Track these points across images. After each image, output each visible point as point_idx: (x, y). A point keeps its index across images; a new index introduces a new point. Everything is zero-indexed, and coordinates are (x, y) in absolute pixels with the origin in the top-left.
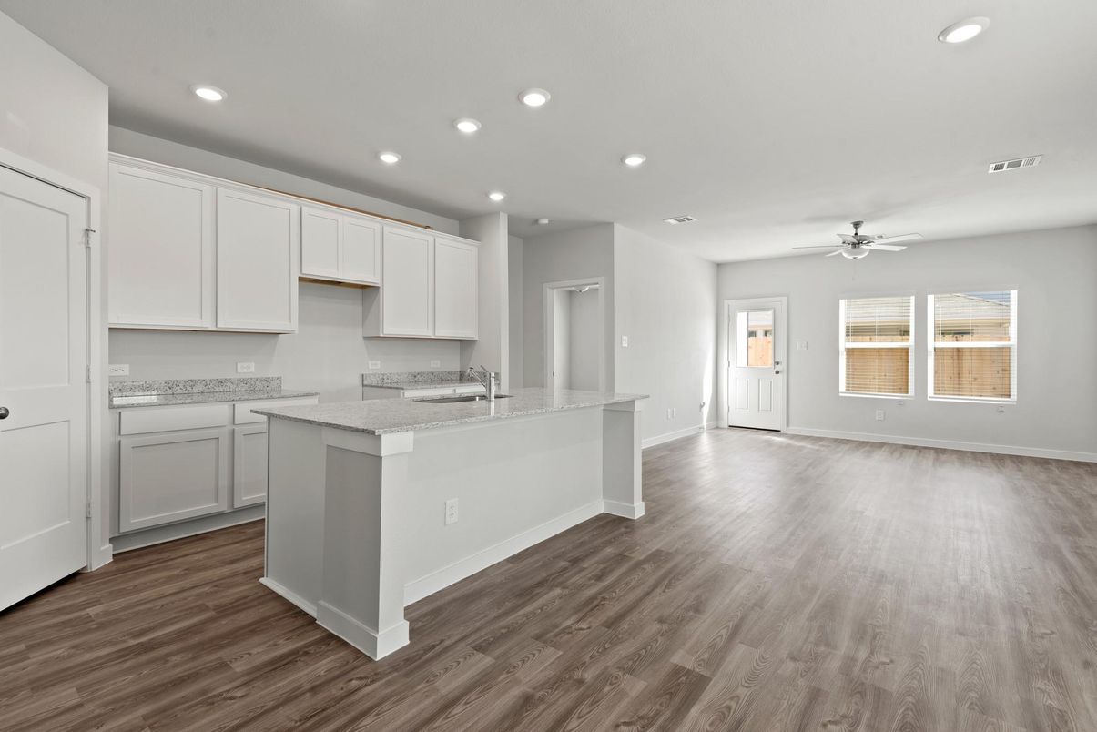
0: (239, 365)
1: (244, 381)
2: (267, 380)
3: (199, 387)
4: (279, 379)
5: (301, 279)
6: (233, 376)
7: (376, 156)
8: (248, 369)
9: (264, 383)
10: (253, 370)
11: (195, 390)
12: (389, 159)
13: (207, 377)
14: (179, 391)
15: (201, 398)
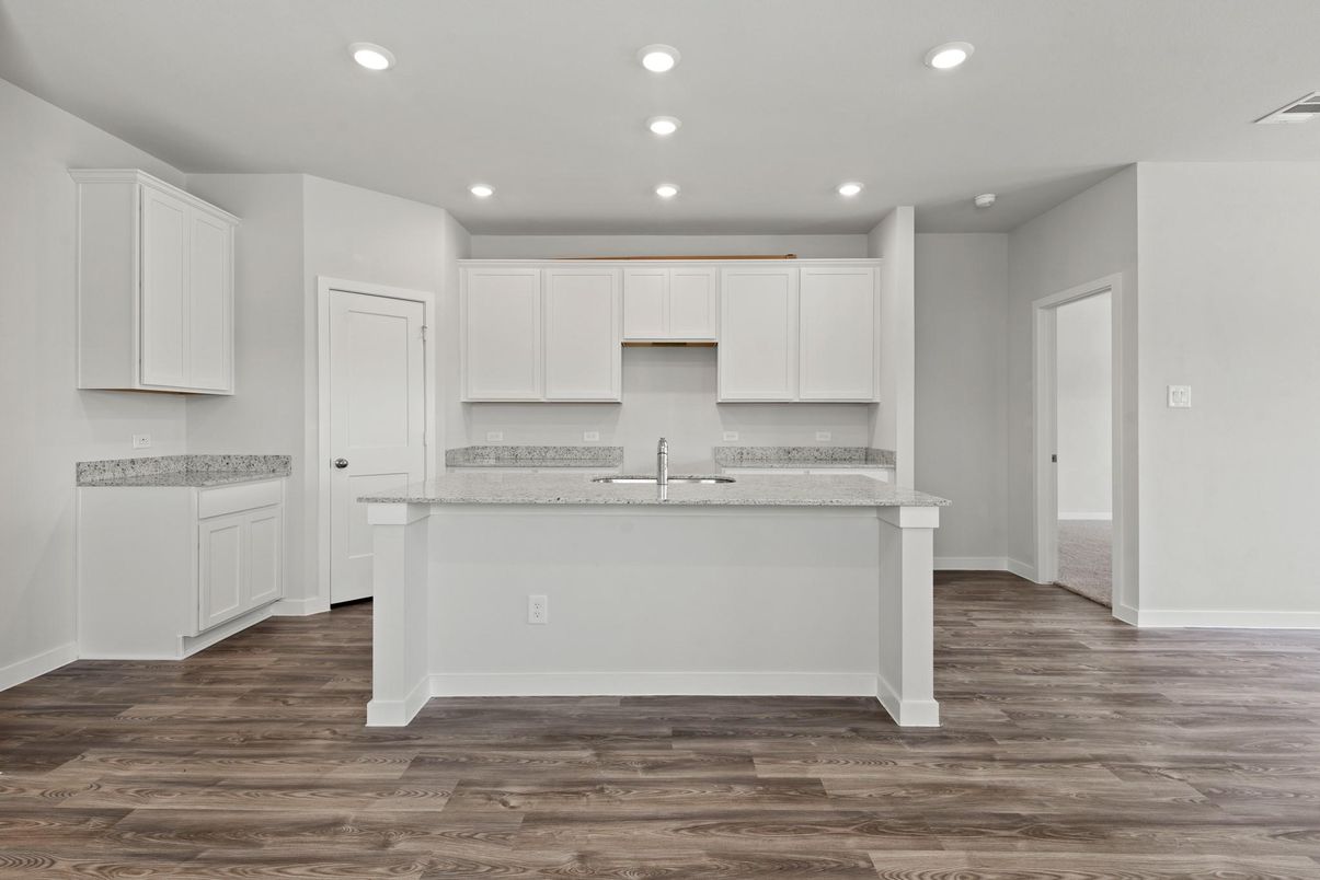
0: (585, 434)
1: (588, 449)
2: (609, 449)
3: (551, 454)
4: (621, 449)
5: (624, 345)
6: (580, 444)
7: (652, 191)
8: (593, 438)
9: (607, 452)
10: (597, 439)
11: (548, 455)
12: (666, 192)
13: (558, 445)
14: (536, 456)
15: (553, 464)
